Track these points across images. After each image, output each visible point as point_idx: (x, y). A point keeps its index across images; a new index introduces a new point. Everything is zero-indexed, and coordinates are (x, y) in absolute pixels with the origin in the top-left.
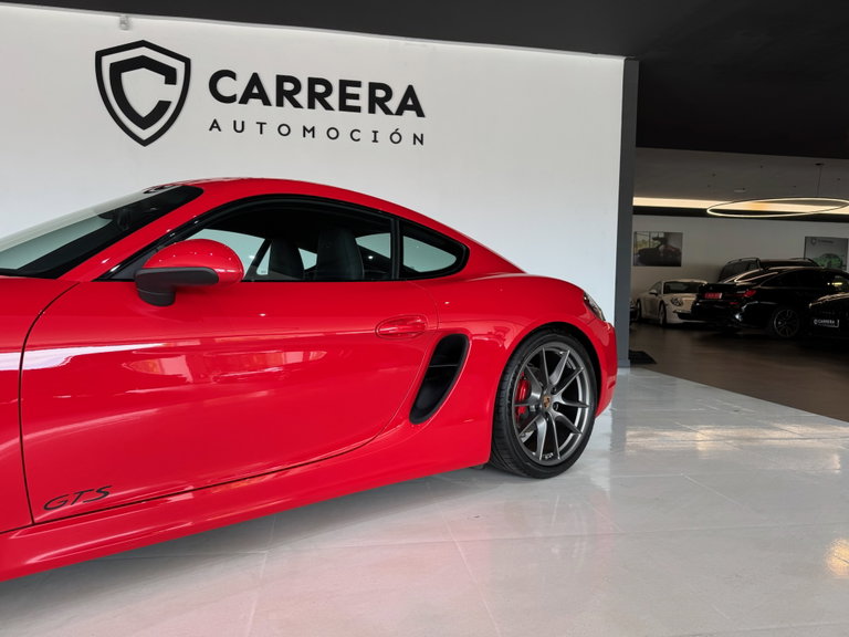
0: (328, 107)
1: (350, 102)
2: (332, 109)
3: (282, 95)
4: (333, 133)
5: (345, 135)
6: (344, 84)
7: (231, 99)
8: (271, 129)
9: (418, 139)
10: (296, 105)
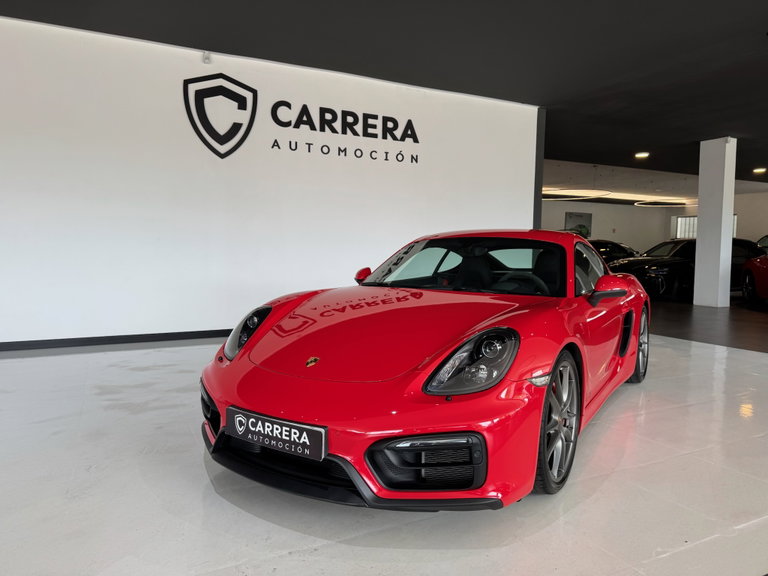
0: (355, 133)
1: (370, 130)
2: (358, 135)
3: (324, 123)
4: (359, 153)
5: (366, 155)
6: (366, 117)
7: (287, 124)
8: (316, 148)
9: (414, 159)
10: (334, 131)
